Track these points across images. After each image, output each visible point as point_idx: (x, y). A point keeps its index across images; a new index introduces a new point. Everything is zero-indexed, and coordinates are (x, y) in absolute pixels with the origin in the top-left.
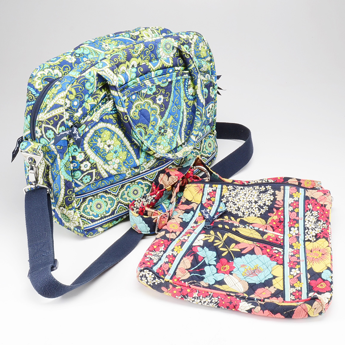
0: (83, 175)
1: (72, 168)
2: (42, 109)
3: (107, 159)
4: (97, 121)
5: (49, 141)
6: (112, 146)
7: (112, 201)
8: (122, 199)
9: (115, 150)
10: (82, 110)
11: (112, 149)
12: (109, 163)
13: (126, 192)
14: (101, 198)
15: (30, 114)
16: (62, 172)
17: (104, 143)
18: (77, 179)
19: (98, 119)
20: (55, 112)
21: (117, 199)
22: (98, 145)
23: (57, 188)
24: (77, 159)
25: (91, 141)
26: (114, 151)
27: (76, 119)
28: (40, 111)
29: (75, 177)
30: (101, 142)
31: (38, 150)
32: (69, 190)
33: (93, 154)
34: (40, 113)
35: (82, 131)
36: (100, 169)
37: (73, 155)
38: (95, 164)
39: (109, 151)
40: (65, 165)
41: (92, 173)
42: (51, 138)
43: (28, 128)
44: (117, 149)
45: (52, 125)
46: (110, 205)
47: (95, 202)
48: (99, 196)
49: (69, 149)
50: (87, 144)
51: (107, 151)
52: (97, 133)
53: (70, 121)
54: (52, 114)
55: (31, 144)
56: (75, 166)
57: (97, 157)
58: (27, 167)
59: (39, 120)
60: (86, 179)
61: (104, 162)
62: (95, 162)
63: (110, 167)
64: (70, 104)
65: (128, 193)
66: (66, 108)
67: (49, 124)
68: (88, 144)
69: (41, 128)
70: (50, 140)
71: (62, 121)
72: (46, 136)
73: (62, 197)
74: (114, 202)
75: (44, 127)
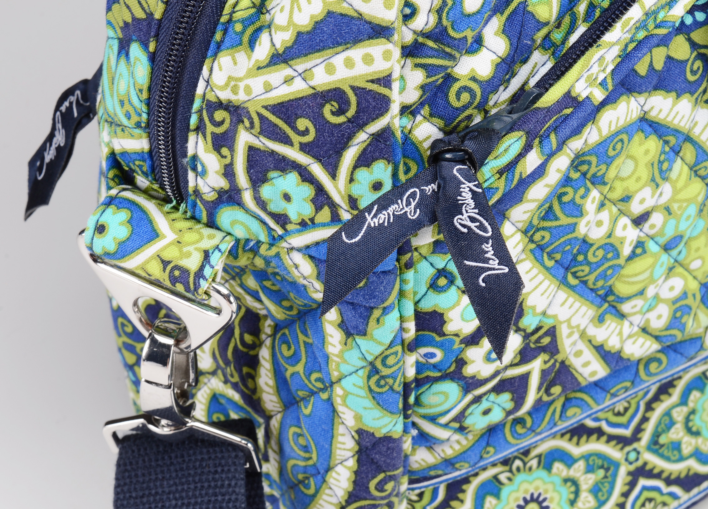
0: (469, 397)
1: (411, 373)
2: (238, 27)
3: (622, 289)
4: (599, 95)
5: (280, 231)
6: (657, 219)
7: (601, 473)
8: (655, 452)
9: (670, 233)
10: (506, 31)
11: (652, 232)
12: (626, 308)
13: (679, 414)
14: (548, 468)
15: (152, 47)
16: (347, 394)
17: (614, 209)
18: (433, 419)
19: (603, 84)
20: (330, 70)
21: (633, 456)
22: (582, 229)
23: (306, 449)
24: (449, 328)
25: (544, 219)
26: (663, 240)
27: (465, 97)
28: (218, 36)
29: (422, 411)
30: (602, 205)
31: (204, 285)
32: (381, 476)
33: (547, 283)
34: (219, 46)
35: (501, 172)
36: (568, 350)
37: (427, 305)
38: (552, 332)
39: (640, 244)
40: (372, 364)
41: (525, 378)
42: (293, 216)
43: (138, 125)
44: (683, 226)
45: (304, 148)
47: (514, 495)
48: (539, 456)
49: (403, 281)
50: (519, 236)
51: (626, 251)
52: (584, 168)
53: (426, 111)
54: (304, 75)
55: (154, 235)
56: (433, 361)
57: (562, 295)
59: (211, 97)
60: (486, 412)
61: (600, 306)
62: (548, 323)
63: (626, 323)
64: (439, 12)
65: (693, 412)
66: (409, 38)
67: (287, 141)
68: (525, 232)
69: (225, 151)
70: (283, 227)
71: (375, 127)
72: (262, 204)
73: (334, 500)
74: (615, 475)
75: (251, 149)
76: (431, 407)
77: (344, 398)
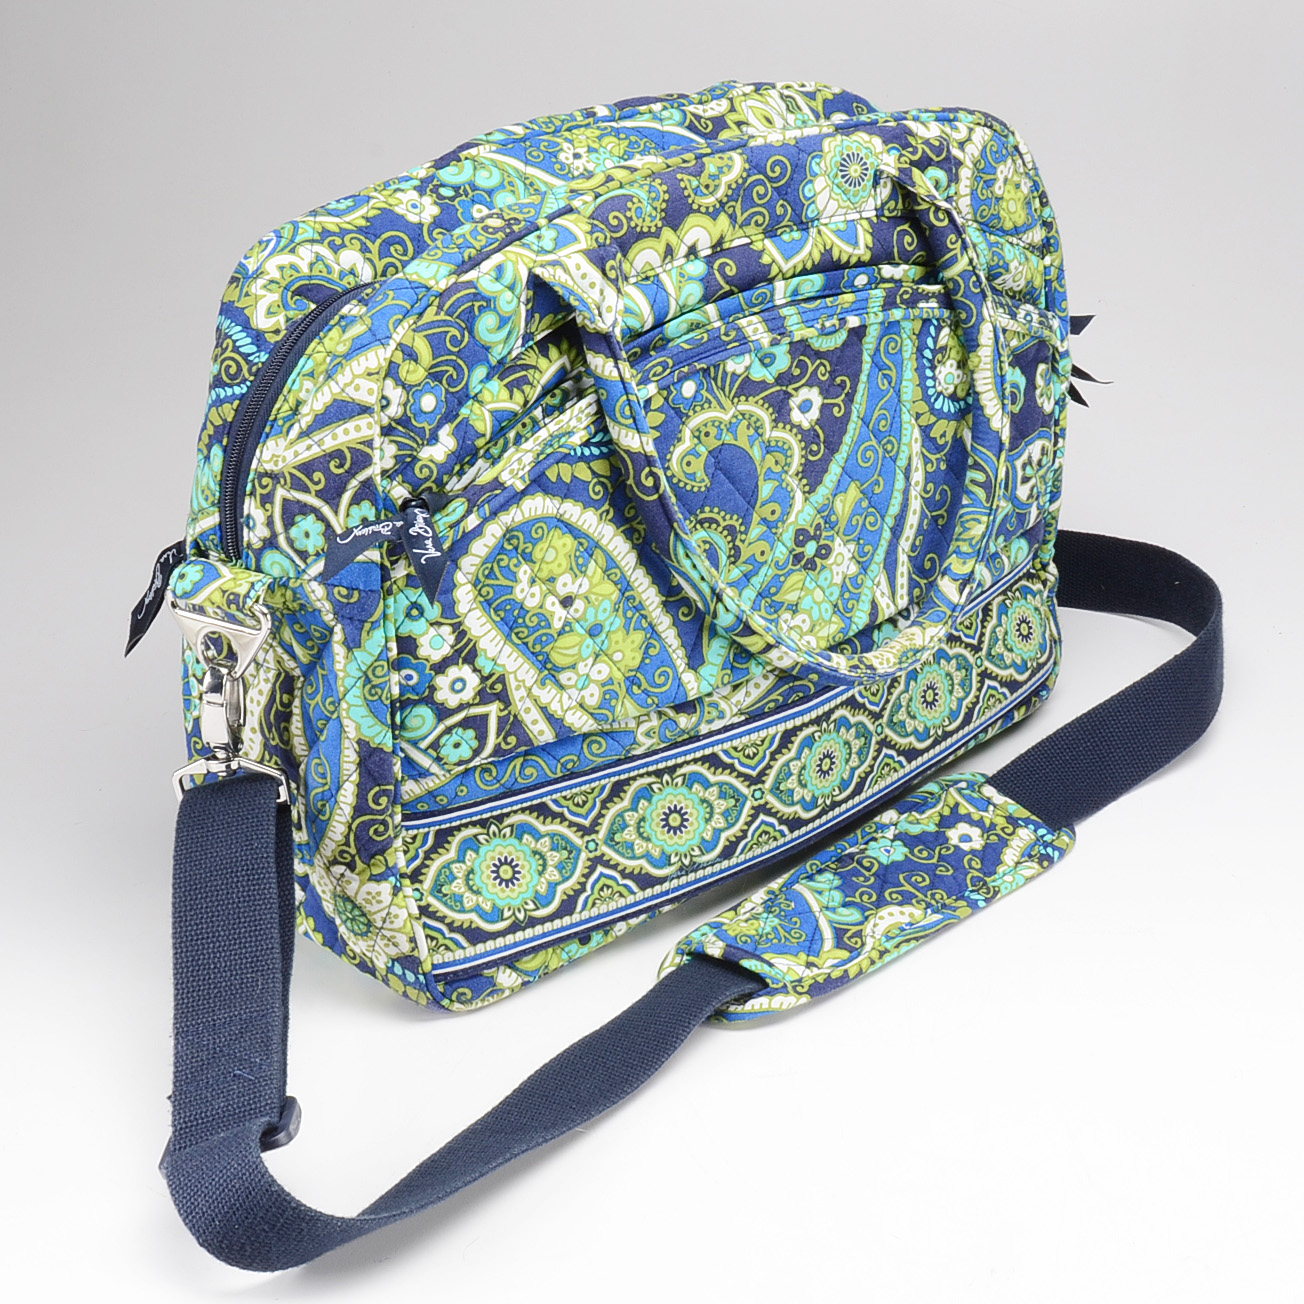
0: (441, 727)
1: (396, 691)
2: (280, 422)
3: (557, 658)
4: (520, 486)
5: (303, 566)
6: (579, 604)
7: (565, 854)
8: (611, 847)
9: (591, 620)
10: (455, 433)
11: (577, 616)
12: (563, 677)
13: (631, 818)
14: (520, 838)
15: (225, 443)
16: (350, 706)
17: (544, 588)
18: (415, 743)
19: (522, 478)
20: (335, 437)
21: (592, 846)
22: (518, 595)
23: (323, 776)
24: (422, 652)
25: (487, 577)
26: (587, 625)
27: (426, 472)
28: (267, 429)
29: (407, 735)
30: (533, 582)
31: (249, 602)
32: (377, 789)
33: (494, 633)
34: (267, 437)
35: (451, 527)
36: (519, 705)
37: (404, 631)
38: (502, 679)
39: (567, 623)
40: (365, 673)
41: (485, 718)
42: (311, 551)
43: (213, 504)
44: (601, 617)
45: (319, 494)
46: (556, 872)
47: (490, 854)
48: (512, 826)
49: (386, 606)
50: (469, 587)
51: (557, 625)
52: (515, 542)
53: (399, 478)
54: (319, 443)
55: (219, 576)
56: (411, 683)
57: (508, 649)
58: (193, 681)
59: (261, 470)
60: (457, 745)
61: (541, 671)
62: (499, 671)
63: (565, 696)
64: (405, 405)
65: (643, 819)
66: (386, 422)
67: (306, 490)
68: (475, 586)
69: (268, 506)
70: (305, 562)
71: (362, 476)
72: (290, 542)
73: (343, 820)
74: (577, 858)
75: (285, 501)
76: (414, 730)
77: (348, 710)
